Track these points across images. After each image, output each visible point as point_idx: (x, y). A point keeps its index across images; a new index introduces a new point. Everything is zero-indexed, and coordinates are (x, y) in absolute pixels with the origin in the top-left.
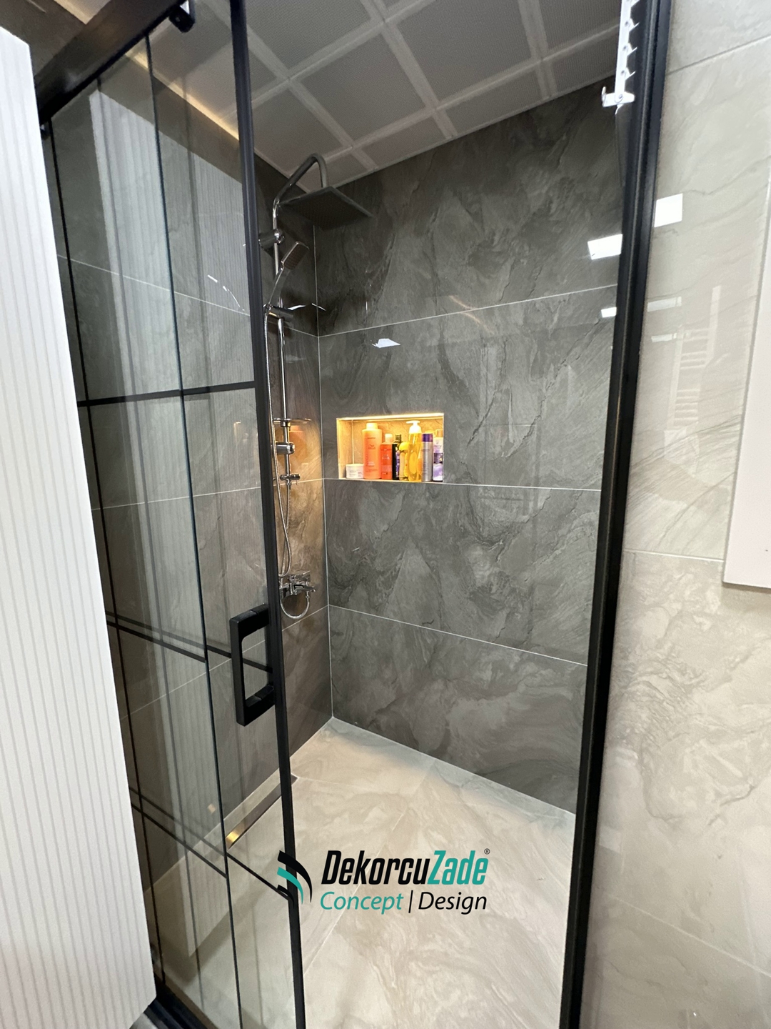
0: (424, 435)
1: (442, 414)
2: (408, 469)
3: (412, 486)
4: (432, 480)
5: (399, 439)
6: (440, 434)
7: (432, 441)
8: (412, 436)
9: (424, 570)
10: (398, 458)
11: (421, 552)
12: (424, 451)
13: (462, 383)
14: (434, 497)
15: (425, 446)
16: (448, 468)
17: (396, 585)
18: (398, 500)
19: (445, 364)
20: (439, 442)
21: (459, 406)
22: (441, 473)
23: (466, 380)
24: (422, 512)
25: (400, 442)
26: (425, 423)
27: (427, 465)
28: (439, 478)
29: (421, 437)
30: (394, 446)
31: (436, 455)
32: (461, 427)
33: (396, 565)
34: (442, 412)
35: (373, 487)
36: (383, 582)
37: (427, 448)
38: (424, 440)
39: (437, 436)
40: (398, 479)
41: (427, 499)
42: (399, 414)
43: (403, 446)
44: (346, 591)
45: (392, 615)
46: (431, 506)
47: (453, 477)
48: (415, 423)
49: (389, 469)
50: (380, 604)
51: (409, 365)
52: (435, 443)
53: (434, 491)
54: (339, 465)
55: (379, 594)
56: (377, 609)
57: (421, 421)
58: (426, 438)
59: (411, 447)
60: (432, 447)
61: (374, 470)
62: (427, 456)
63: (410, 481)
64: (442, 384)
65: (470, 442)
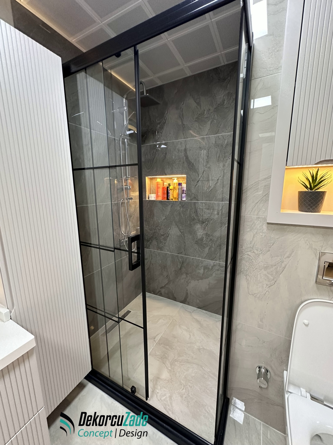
0: (179, 183)
1: (186, 176)
2: (173, 196)
3: (175, 202)
4: (182, 200)
5: (169, 185)
6: (185, 183)
7: (182, 185)
8: (174, 183)
9: (179, 233)
10: (169, 192)
11: (178, 227)
12: (179, 189)
13: (193, 164)
14: (183, 206)
15: (179, 187)
16: (188, 195)
17: (168, 239)
18: (169, 208)
19: (187, 157)
20: (184, 186)
21: (192, 172)
22: (185, 197)
23: (194, 163)
24: (178, 212)
25: (170, 186)
26: (179, 179)
27: (180, 194)
28: (184, 199)
29: (178, 184)
30: (168, 187)
31: (183, 190)
32: (192, 180)
33: (168, 232)
34: (185, 175)
35: (160, 203)
36: (163, 238)
37: (180, 188)
38: (179, 185)
39: (184, 184)
40: (169, 200)
41: (180, 207)
42: (170, 175)
43: (171, 187)
44: (149, 242)
45: (166, 251)
46: (181, 210)
47: (190, 199)
48: (176, 179)
49: (166, 196)
50: (162, 247)
51: (173, 157)
52: (183, 186)
53: (182, 204)
54: (147, 194)
55: (162, 243)
56: (161, 249)
57: (178, 178)
58: (180, 184)
59: (174, 188)
60: (182, 188)
61: (160, 196)
62: (180, 191)
63: (174, 200)
64: (186, 165)
65: (195, 186)
